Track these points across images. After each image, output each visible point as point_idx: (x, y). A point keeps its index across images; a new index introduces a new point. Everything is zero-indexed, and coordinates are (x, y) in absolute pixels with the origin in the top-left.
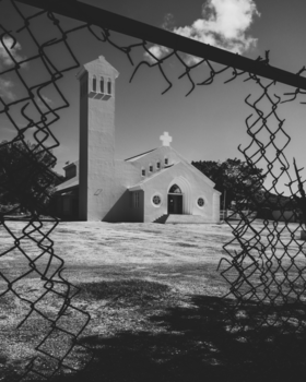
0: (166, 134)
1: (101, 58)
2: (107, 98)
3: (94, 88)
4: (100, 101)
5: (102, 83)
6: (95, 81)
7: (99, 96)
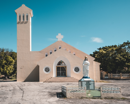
0: (59, 34)
1: (23, 6)
2: (26, 23)
3: (20, 20)
4: (23, 25)
5: (24, 16)
6: (20, 16)
7: (22, 23)
